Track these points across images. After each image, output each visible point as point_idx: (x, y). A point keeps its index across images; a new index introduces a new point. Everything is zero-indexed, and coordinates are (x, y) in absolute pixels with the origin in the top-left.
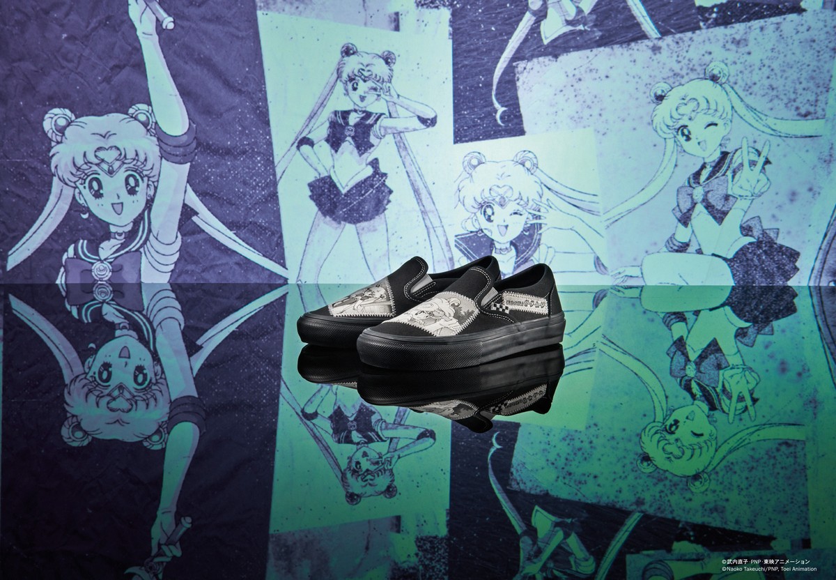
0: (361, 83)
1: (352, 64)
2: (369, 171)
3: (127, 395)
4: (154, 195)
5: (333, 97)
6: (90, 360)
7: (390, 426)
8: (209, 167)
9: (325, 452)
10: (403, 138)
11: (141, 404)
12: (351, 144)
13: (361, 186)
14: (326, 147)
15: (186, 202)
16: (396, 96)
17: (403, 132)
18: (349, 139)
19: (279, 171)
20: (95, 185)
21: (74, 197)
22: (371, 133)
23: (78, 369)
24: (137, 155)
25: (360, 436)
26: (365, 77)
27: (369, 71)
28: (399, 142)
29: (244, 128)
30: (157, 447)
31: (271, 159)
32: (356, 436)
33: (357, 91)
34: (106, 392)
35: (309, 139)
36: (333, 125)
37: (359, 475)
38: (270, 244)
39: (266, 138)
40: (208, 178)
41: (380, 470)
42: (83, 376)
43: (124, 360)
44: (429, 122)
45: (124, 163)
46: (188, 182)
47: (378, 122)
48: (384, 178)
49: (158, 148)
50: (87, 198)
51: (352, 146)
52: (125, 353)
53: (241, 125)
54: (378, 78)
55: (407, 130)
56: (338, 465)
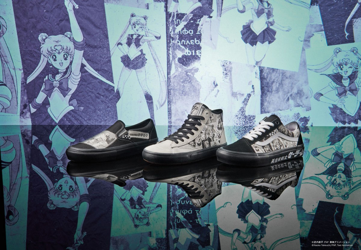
0: (137, 25)
1: (134, 20)
2: (140, 53)
3: (67, 194)
4: (73, 60)
5: (128, 30)
6: (56, 184)
7: (148, 203)
8: (90, 52)
10: (150, 43)
11: (71, 197)
13: (137, 58)
15: (82, 63)
16: (148, 30)
18: (133, 43)
19: (111, 53)
20: (54, 57)
21: (48, 61)
22: (140, 41)
23: (52, 186)
24: (67, 48)
25: (138, 206)
27: (139, 22)
28: (149, 44)
29: (100, 40)
30: (76, 210)
31: (109, 49)
32: (137, 206)
33: (136, 28)
34: (61, 193)
35: (121, 43)
36: (128, 39)
37: (138, 219)
38: (109, 76)
39: (107, 43)
40: (89, 55)
41: (145, 218)
42: (54, 189)
43: (66, 184)
44: (158, 38)
45: (63, 50)
46: (83, 56)
47: (142, 38)
48: (144, 55)
49: (74, 46)
50: (52, 61)
51: (134, 45)
52: (66, 182)
53: (99, 39)
54: (142, 24)
55: (151, 40)
56: (131, 216)
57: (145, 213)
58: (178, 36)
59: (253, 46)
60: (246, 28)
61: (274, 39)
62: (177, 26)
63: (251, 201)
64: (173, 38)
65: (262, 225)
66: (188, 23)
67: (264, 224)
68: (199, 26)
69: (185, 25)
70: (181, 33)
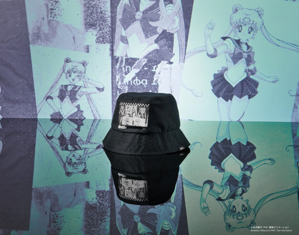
0: (73, 74)
1: (69, 66)
2: (76, 110)
5: (61, 80)
7: (85, 143)
8: (9, 108)
9: (57, 154)
10: (90, 96)
12: (68, 99)
13: (72, 116)
14: (58, 100)
16: (87, 79)
17: (90, 94)
18: (67, 96)
19: (38, 110)
22: (77, 94)
25: (72, 147)
26: (75, 71)
27: (76, 69)
28: (89, 98)
31: (35, 104)
32: (70, 147)
33: (71, 77)
35: (51, 96)
36: (61, 91)
37: (71, 165)
39: (33, 96)
41: (80, 163)
44: (101, 90)
47: (80, 90)
48: (82, 113)
51: (69, 99)
53: (22, 91)
54: (80, 72)
55: (92, 93)
56: (62, 160)
57: (80, 157)
58: (127, 87)
59: (227, 101)
60: (218, 78)
61: (256, 93)
62: (125, 75)
63: (230, 140)
64: (120, 89)
65: (244, 175)
66: (140, 70)
67: (248, 173)
68: (156, 74)
69: (136, 74)
70: (131, 84)
